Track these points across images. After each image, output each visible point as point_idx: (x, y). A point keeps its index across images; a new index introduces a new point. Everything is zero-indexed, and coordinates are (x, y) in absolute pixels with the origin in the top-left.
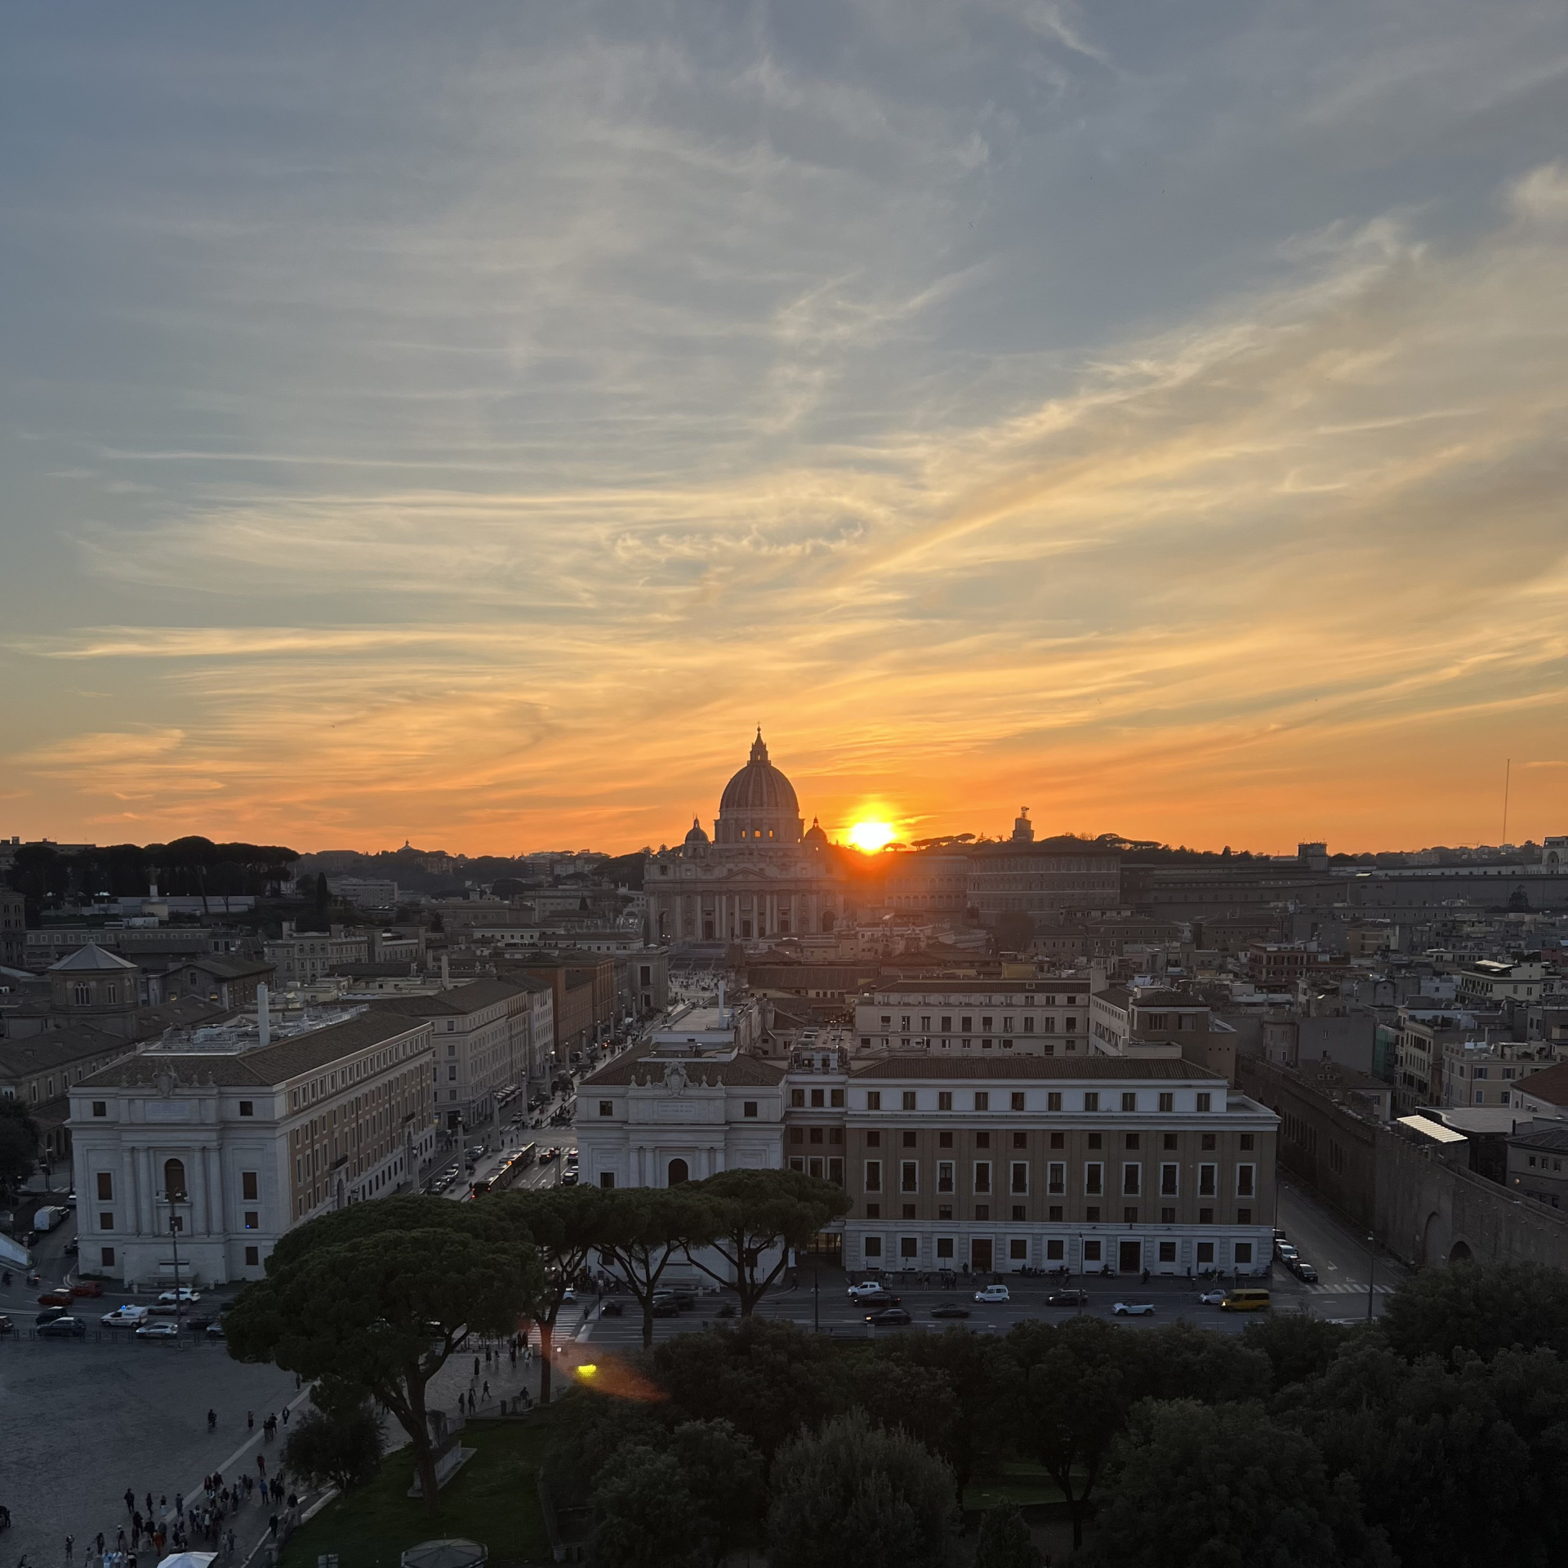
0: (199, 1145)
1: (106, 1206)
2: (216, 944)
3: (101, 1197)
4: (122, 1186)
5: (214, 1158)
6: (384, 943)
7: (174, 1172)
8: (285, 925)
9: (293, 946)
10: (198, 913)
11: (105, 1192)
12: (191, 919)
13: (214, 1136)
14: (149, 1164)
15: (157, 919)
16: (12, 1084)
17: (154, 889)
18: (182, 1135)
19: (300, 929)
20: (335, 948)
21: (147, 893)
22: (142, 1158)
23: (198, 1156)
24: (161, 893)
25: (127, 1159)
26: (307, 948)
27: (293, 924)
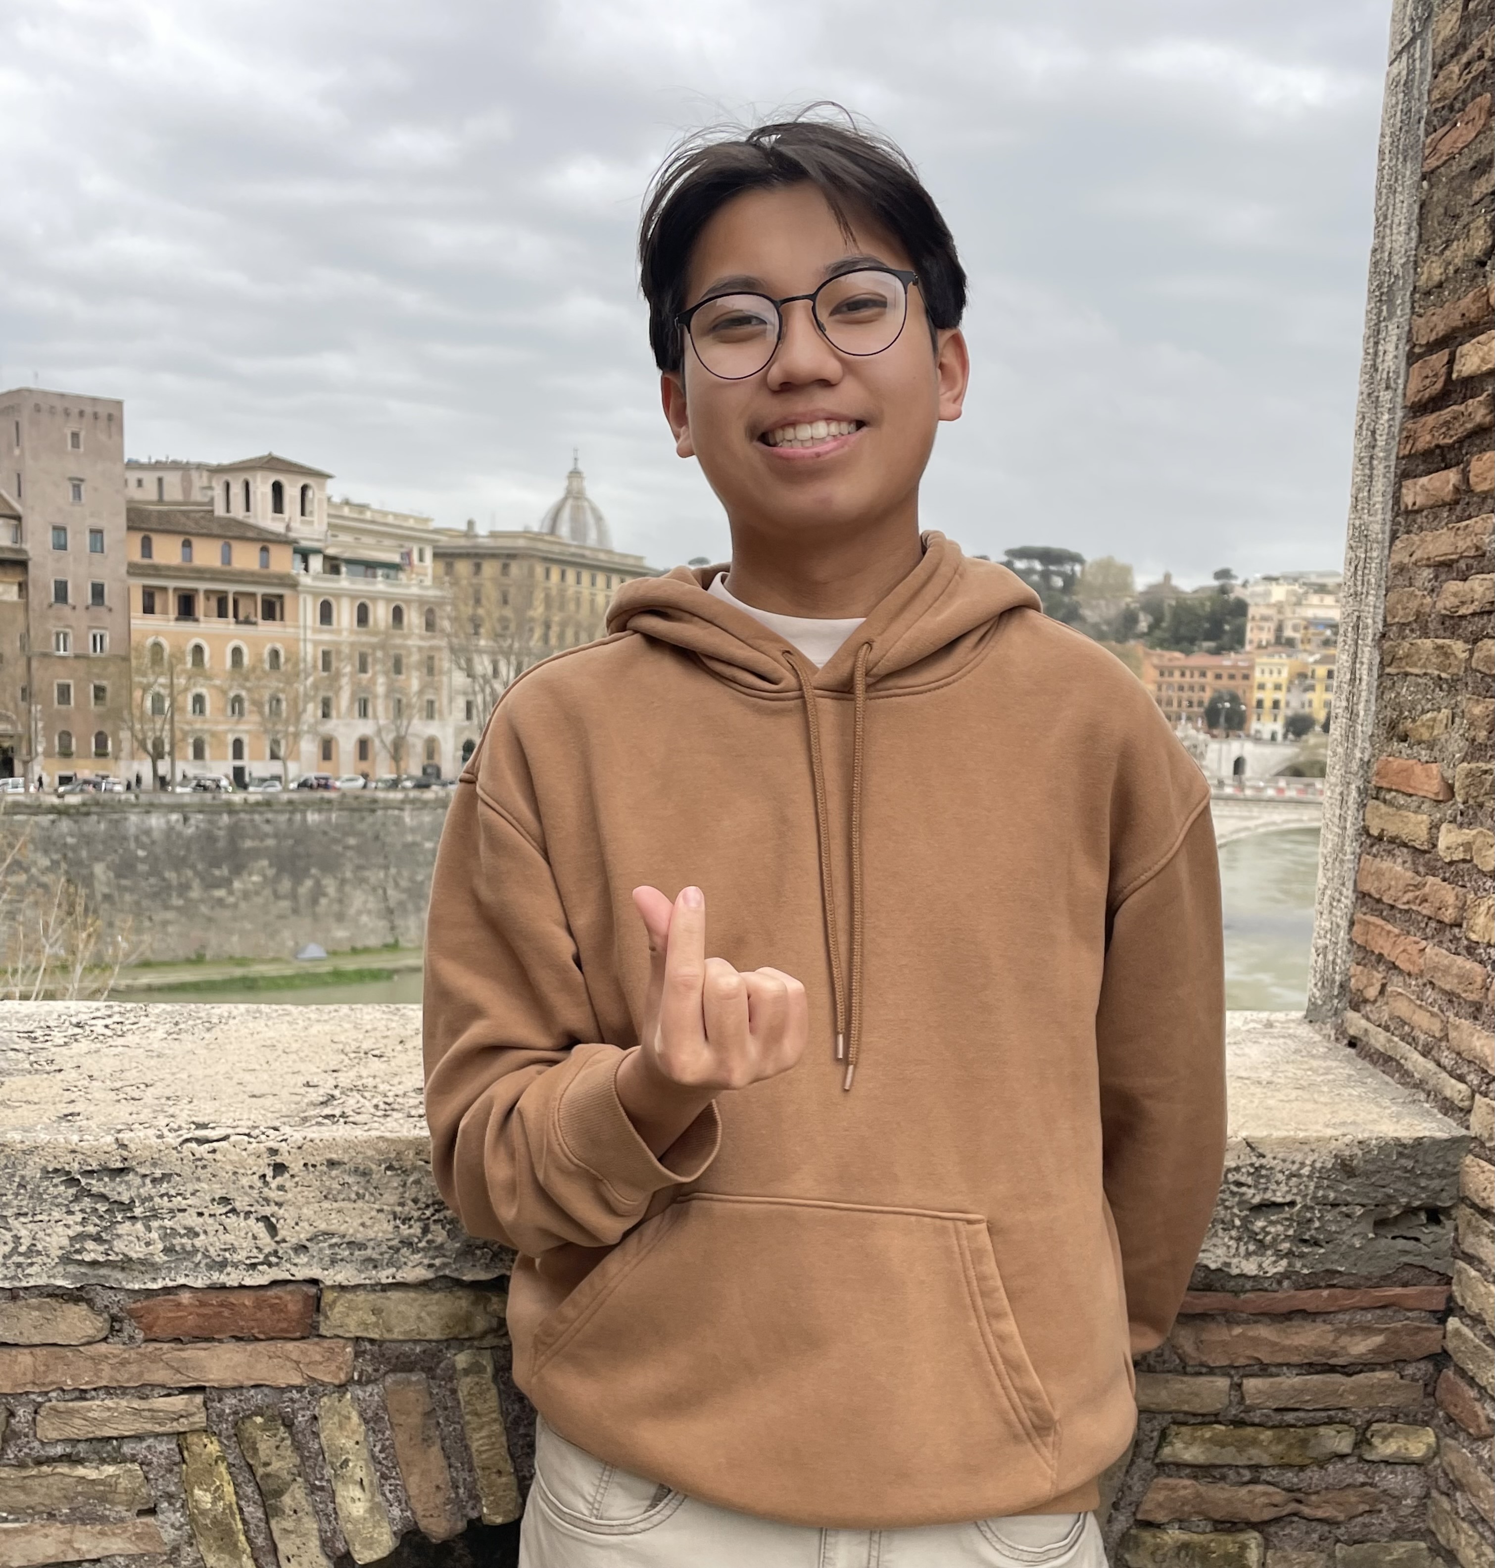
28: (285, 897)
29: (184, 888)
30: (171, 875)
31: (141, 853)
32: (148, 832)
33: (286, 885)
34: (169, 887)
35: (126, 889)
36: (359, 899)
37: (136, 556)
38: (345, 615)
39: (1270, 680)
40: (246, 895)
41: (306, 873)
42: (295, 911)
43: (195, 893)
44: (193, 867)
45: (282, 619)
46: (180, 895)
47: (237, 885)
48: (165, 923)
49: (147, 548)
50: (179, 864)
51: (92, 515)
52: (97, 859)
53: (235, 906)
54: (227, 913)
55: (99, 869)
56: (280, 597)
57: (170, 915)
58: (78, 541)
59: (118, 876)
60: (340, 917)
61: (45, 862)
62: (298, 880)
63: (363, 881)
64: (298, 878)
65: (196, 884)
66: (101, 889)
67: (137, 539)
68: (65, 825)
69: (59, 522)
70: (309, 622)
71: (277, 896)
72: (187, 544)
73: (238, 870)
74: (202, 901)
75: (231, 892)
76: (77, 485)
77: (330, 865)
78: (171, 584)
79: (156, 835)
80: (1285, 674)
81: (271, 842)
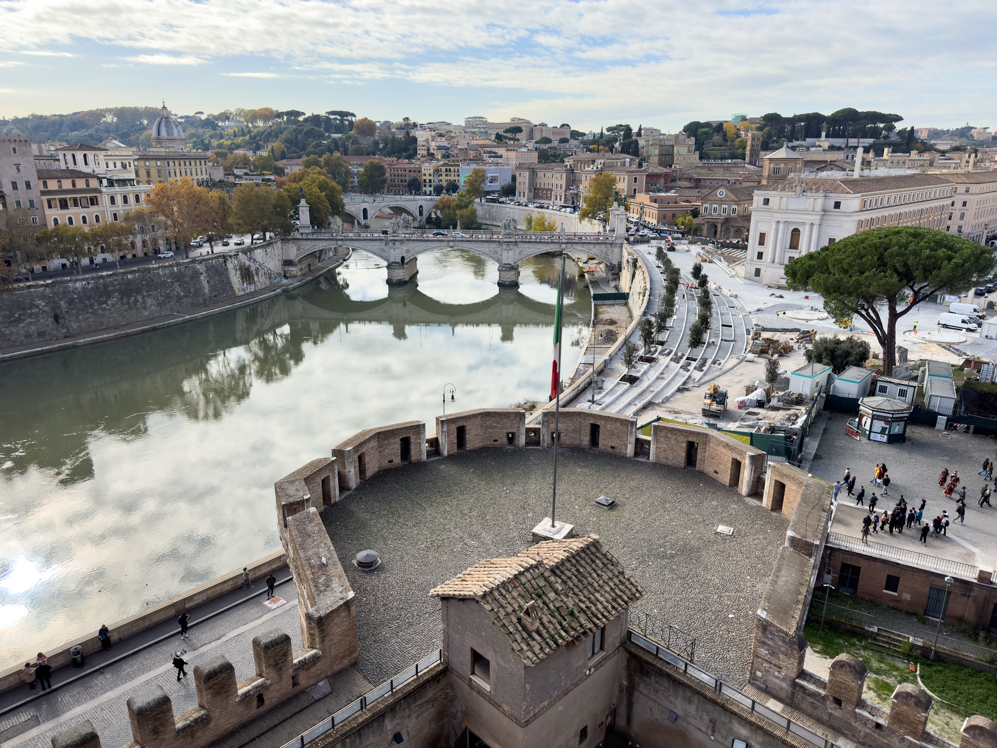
0: (810, 222)
1: (761, 249)
2: (848, 156)
3: (759, 244)
4: (769, 240)
5: (815, 228)
6: (940, 161)
7: (796, 233)
8: (886, 150)
9: (887, 160)
10: (843, 146)
11: (762, 242)
12: (839, 149)
13: (818, 217)
14: (784, 229)
15: (822, 149)
16: (737, 204)
17: (824, 134)
18: (802, 216)
19: (894, 152)
20: (910, 162)
21: (820, 136)
22: (781, 226)
23: (808, 227)
24: (827, 136)
25: (774, 225)
26: (895, 162)
27: (891, 149)
28: (126, 304)
29: (92, 306)
30: (87, 302)
31: (75, 296)
32: (76, 289)
33: (125, 300)
34: (87, 306)
35: (73, 309)
36: (149, 301)
37: (42, 189)
38: (119, 200)
39: (427, 173)
40: (113, 305)
41: (131, 296)
42: (130, 308)
43: (96, 307)
44: (94, 298)
45: (97, 204)
46: (91, 308)
47: (109, 302)
48: (88, 318)
49: (45, 184)
50: (89, 298)
51: (25, 176)
52: (61, 300)
53: (110, 309)
54: (108, 312)
55: (62, 303)
56: (96, 197)
57: (89, 315)
58: (21, 186)
59: (69, 305)
60: (145, 308)
61: (43, 304)
62: (129, 299)
63: (150, 295)
64: (129, 297)
65: (96, 304)
66: (64, 310)
67: (41, 182)
68: (48, 290)
69: (14, 180)
70: (108, 204)
71: (123, 305)
72: (59, 181)
73: (109, 297)
74: (99, 309)
75: (108, 305)
76: (18, 166)
77: (138, 291)
78: (57, 197)
79: (79, 289)
80: (432, 170)
81: (117, 287)
